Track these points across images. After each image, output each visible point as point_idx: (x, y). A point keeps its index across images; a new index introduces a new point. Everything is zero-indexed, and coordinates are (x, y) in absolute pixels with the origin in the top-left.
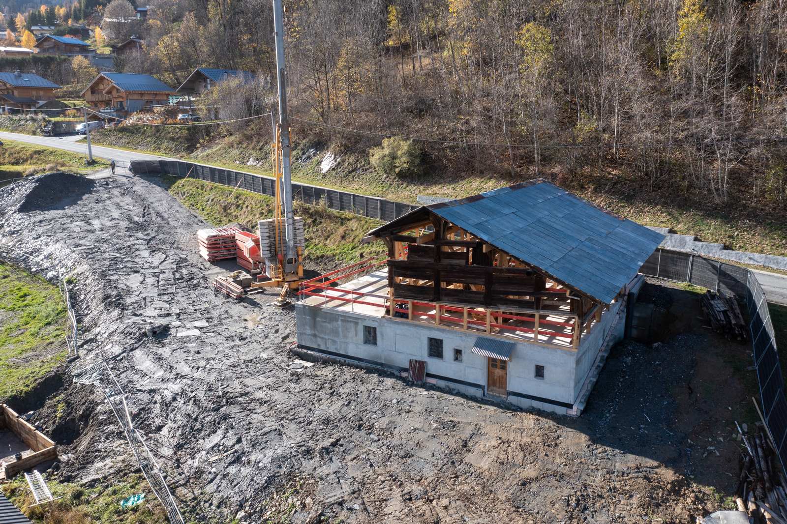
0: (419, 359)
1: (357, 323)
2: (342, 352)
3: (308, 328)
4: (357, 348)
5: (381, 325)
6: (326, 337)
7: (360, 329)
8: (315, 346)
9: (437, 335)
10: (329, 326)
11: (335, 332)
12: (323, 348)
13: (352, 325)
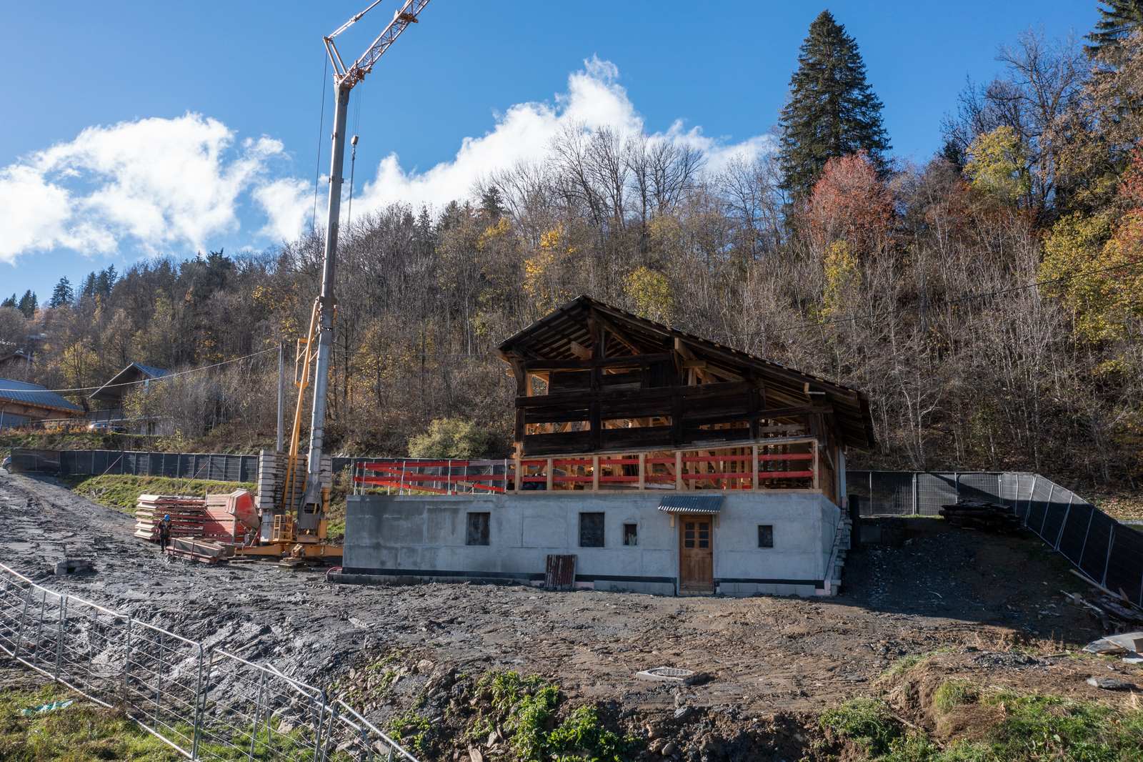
0: (563, 552)
1: (455, 511)
2: (424, 567)
3: (365, 534)
4: (453, 554)
5: (499, 507)
6: (398, 545)
7: (462, 519)
8: (375, 566)
10: (404, 524)
11: (416, 534)
13: (447, 515)
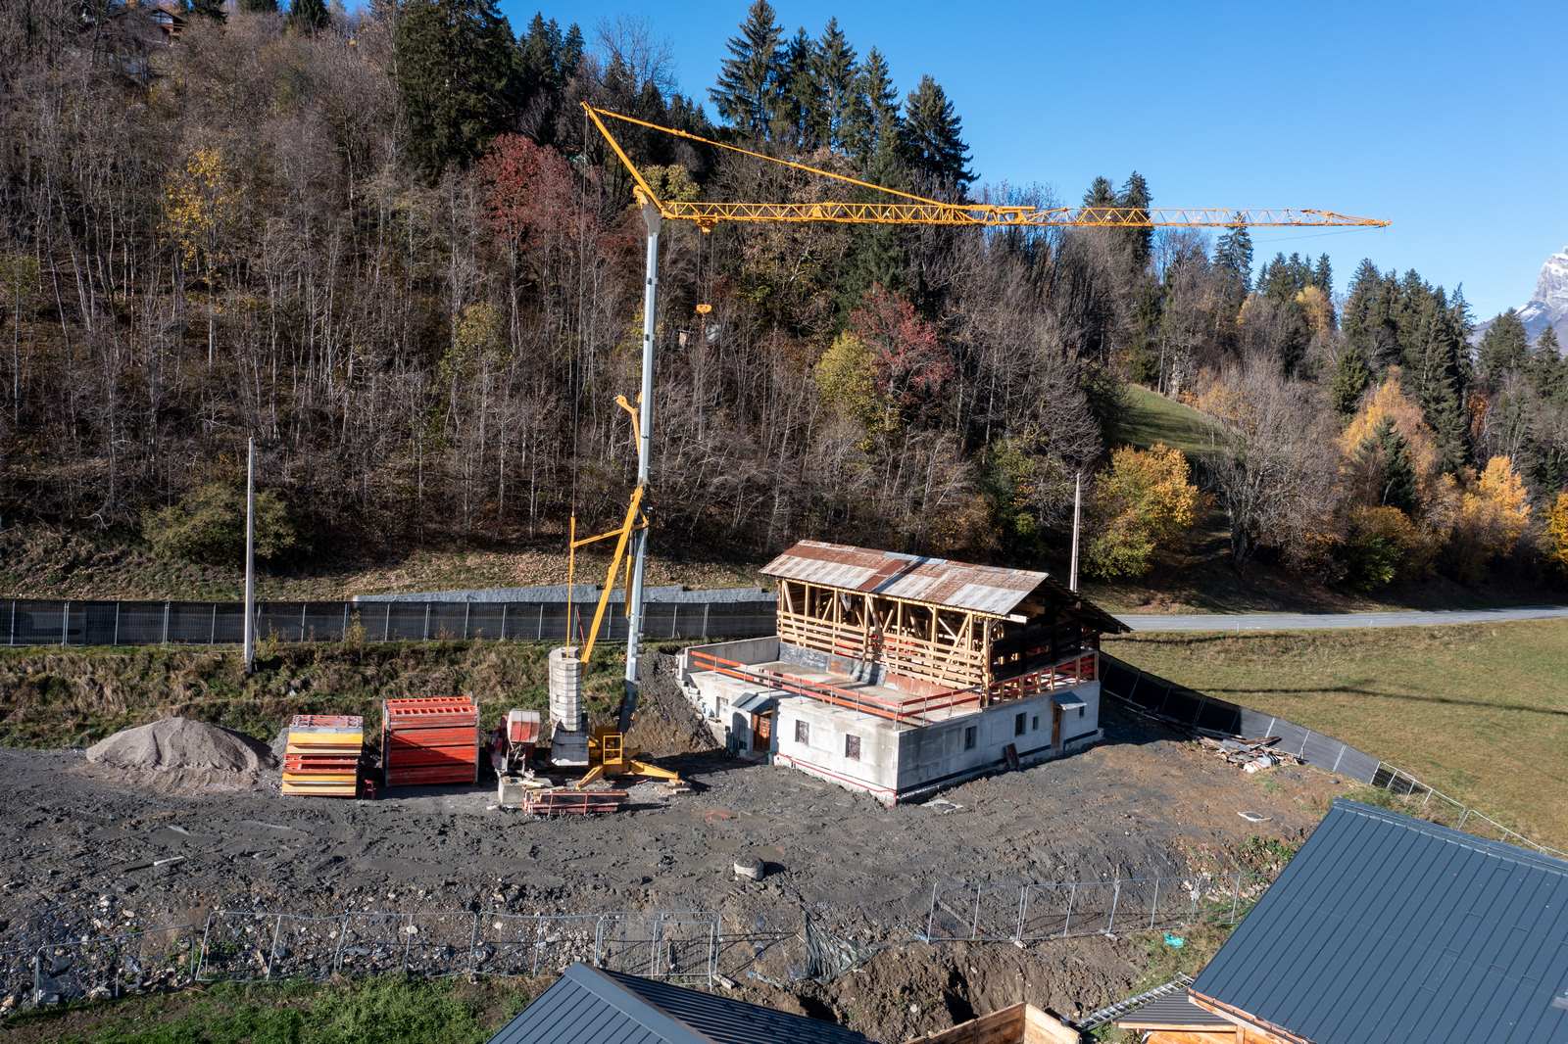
0: (1008, 743)
1: (960, 729)
2: (943, 775)
3: (910, 760)
4: (958, 760)
5: (981, 721)
6: (928, 763)
7: (963, 732)
8: (916, 782)
9: (1021, 710)
10: (933, 746)
11: (939, 751)
12: (924, 780)
13: (956, 733)
